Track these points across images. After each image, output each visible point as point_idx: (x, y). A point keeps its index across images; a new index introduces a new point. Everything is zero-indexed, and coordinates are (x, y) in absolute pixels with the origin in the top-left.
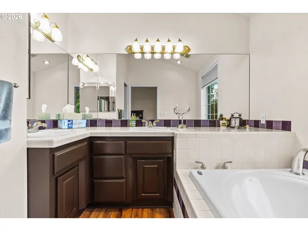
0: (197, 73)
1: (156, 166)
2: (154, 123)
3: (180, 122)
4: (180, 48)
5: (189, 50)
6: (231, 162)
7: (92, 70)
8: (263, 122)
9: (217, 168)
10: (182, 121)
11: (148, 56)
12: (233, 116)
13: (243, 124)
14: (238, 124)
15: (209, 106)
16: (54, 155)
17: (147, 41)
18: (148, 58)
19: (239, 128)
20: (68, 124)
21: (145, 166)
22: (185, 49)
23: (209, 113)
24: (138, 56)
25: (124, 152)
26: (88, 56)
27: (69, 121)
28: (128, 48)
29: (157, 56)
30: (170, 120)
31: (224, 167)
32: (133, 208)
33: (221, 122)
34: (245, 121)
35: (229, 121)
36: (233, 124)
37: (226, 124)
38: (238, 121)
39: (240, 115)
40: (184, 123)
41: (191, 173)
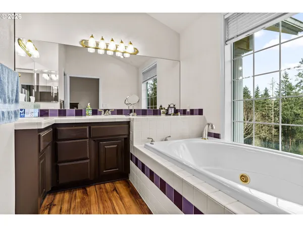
0: (138, 68)
1: (115, 146)
2: (110, 112)
3: (131, 111)
4: (131, 49)
5: (138, 52)
6: (170, 137)
7: (30, 55)
8: (188, 110)
9: (162, 141)
10: (133, 111)
11: (101, 52)
12: (169, 106)
13: (176, 112)
14: (173, 112)
15: (148, 99)
16: (39, 136)
17: (102, 39)
18: (101, 53)
19: (174, 115)
20: (21, 113)
21: (106, 147)
22: (135, 51)
23: (149, 105)
24: (91, 50)
25: (88, 136)
26: (29, 41)
27: (21, 110)
28: (84, 42)
29: (110, 53)
30: (122, 110)
31: (166, 140)
32: (95, 185)
33: (162, 111)
34: (177, 110)
35: (167, 110)
36: (170, 112)
37: (165, 112)
38: (173, 109)
39: (174, 106)
40: (134, 112)
41: (146, 145)
